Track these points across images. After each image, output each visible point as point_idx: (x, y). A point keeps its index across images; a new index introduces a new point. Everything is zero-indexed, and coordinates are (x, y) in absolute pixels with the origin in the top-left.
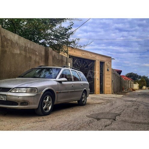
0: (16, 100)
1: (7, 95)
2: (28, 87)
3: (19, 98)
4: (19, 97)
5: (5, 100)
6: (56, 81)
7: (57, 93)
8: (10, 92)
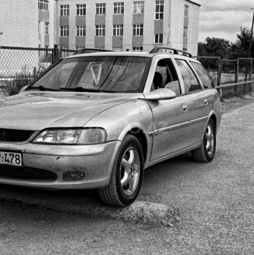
0: (50, 166)
1: (25, 152)
2: (82, 128)
3: (61, 160)
4: (59, 157)
5: (20, 165)
6: (145, 100)
7: (151, 135)
8: (32, 142)
